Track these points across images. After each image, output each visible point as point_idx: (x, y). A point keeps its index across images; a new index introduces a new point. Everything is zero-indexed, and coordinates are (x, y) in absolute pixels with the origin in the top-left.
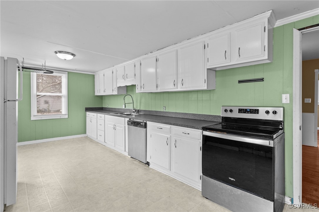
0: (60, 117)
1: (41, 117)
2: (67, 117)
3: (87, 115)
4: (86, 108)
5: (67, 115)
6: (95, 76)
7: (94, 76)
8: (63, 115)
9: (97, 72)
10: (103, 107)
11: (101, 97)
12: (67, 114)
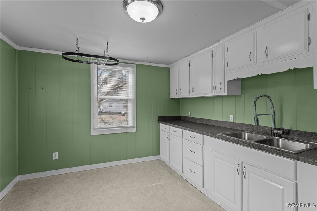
0: (127, 130)
1: (103, 131)
2: (134, 130)
3: (161, 128)
4: (159, 117)
5: (135, 128)
6: (171, 70)
7: (168, 70)
8: (130, 127)
9: (176, 61)
10: (181, 115)
11: (179, 101)
12: (135, 126)
